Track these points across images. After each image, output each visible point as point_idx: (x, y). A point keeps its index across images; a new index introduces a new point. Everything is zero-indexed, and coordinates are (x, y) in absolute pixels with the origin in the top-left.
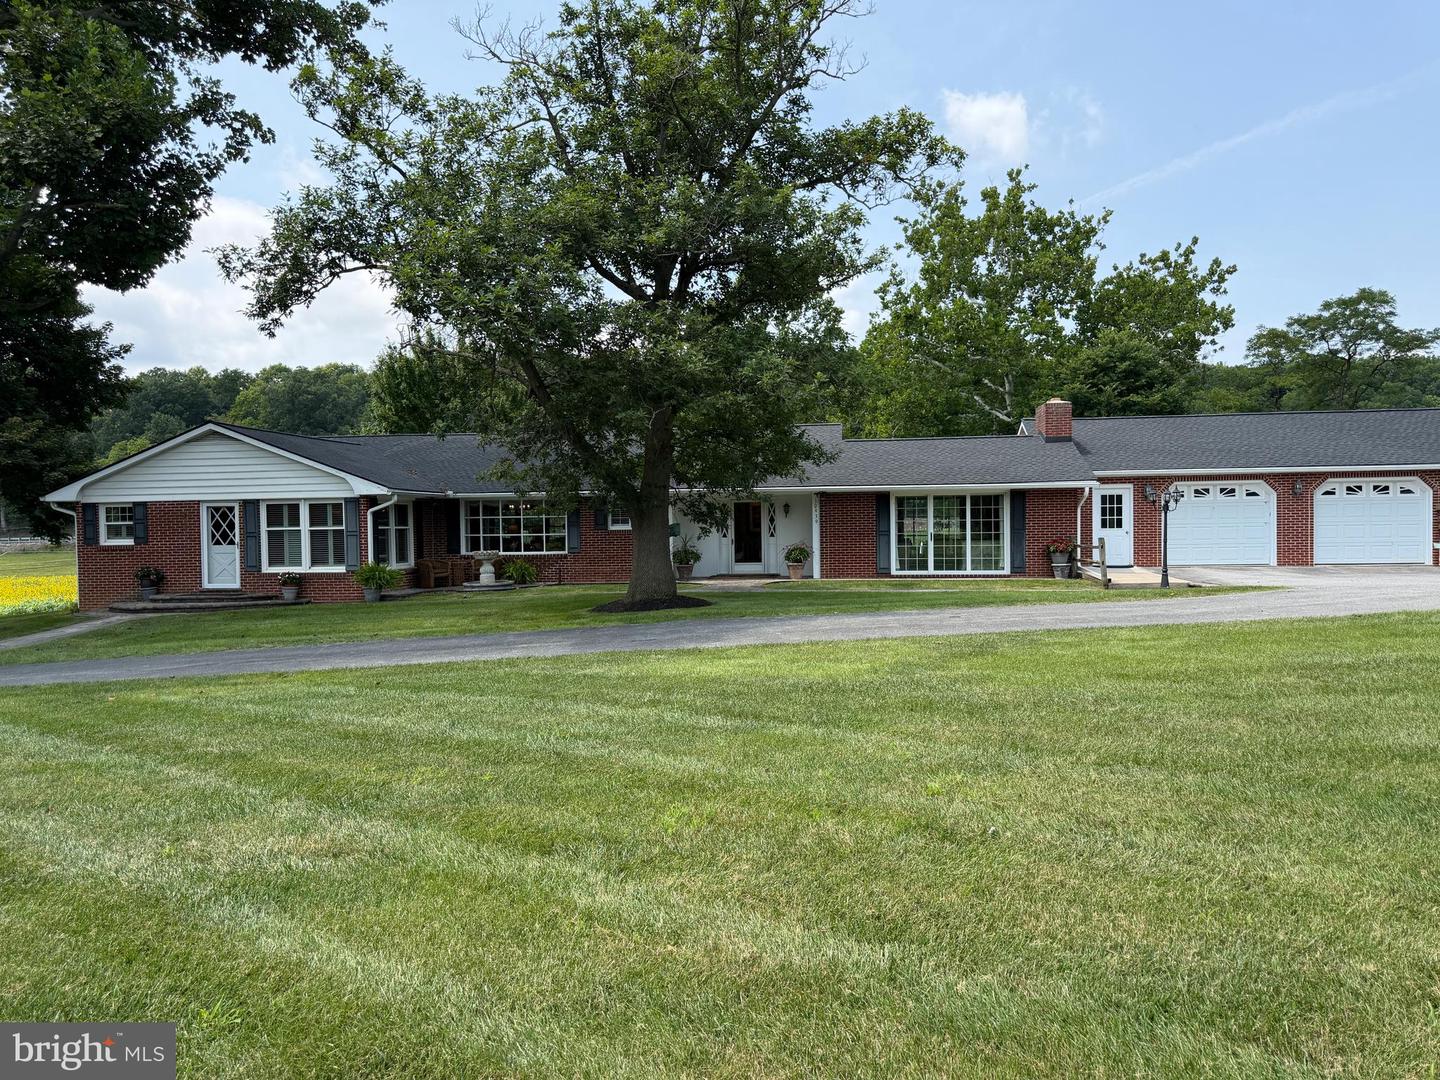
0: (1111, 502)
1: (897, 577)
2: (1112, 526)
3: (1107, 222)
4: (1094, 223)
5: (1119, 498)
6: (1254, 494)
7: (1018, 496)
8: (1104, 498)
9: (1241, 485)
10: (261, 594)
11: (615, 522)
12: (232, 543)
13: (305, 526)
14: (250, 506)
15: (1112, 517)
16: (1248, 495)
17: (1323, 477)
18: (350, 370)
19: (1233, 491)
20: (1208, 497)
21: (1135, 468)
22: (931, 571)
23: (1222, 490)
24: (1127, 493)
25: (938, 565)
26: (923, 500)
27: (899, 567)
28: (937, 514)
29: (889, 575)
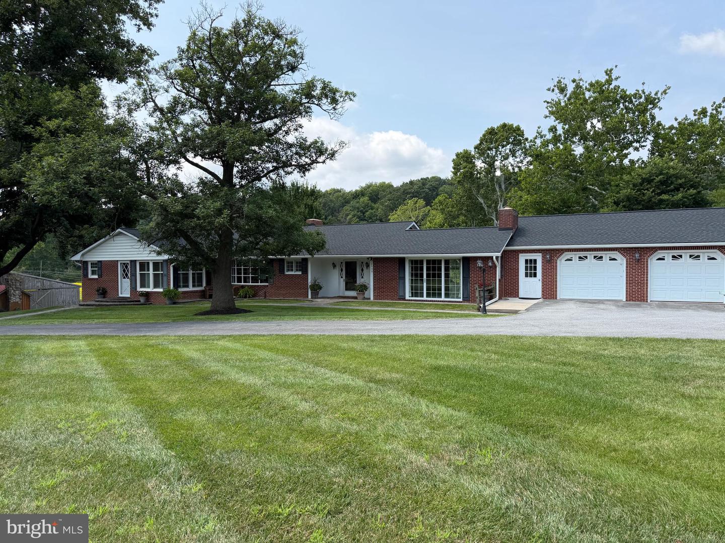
0: (531, 263)
1: (409, 300)
2: (531, 276)
4: (659, 95)
5: (535, 260)
6: (614, 259)
7: (468, 261)
8: (526, 261)
9: (606, 254)
10: (136, 300)
11: (288, 270)
12: (128, 278)
13: (151, 272)
14: (133, 262)
15: (531, 272)
16: (610, 260)
17: (655, 249)
18: (338, 191)
19: (601, 257)
20: (586, 261)
21: (540, 245)
22: (425, 298)
23: (595, 257)
24: (539, 258)
25: (428, 295)
26: (421, 262)
27: (411, 295)
28: (428, 269)
29: (404, 299)
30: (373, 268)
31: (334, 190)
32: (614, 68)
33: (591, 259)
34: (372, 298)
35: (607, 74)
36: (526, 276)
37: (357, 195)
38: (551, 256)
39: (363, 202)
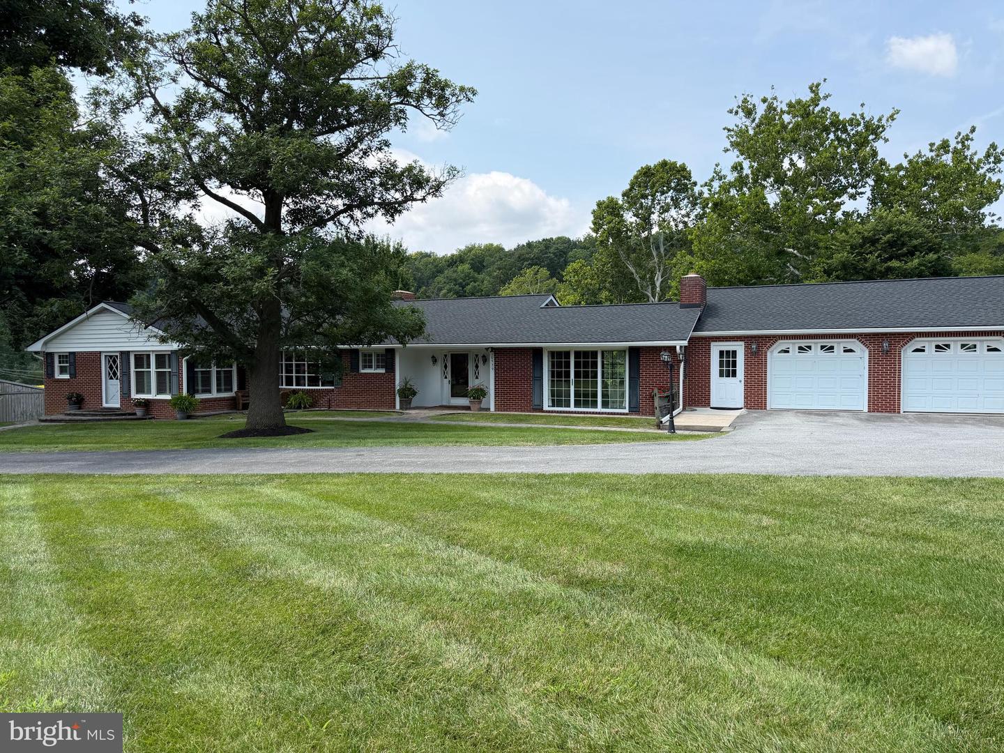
0: (728, 356)
1: (549, 412)
2: (728, 376)
3: (893, 120)
4: (884, 122)
5: (734, 353)
6: (851, 351)
7: (635, 352)
8: (721, 353)
9: (839, 343)
10: (129, 412)
12: (117, 379)
13: (153, 369)
14: (125, 355)
15: (728, 369)
16: (845, 351)
17: (911, 336)
18: (427, 255)
19: (832, 348)
20: (810, 353)
21: (743, 329)
22: (572, 408)
23: (822, 347)
24: (740, 348)
25: (577, 404)
26: (567, 354)
27: (551, 404)
28: (577, 365)
29: (541, 410)
30: (493, 363)
31: (421, 253)
32: (822, 83)
33: (816, 350)
34: (492, 409)
35: (812, 91)
36: (721, 375)
37: (453, 261)
38: (758, 347)
39: (463, 272)
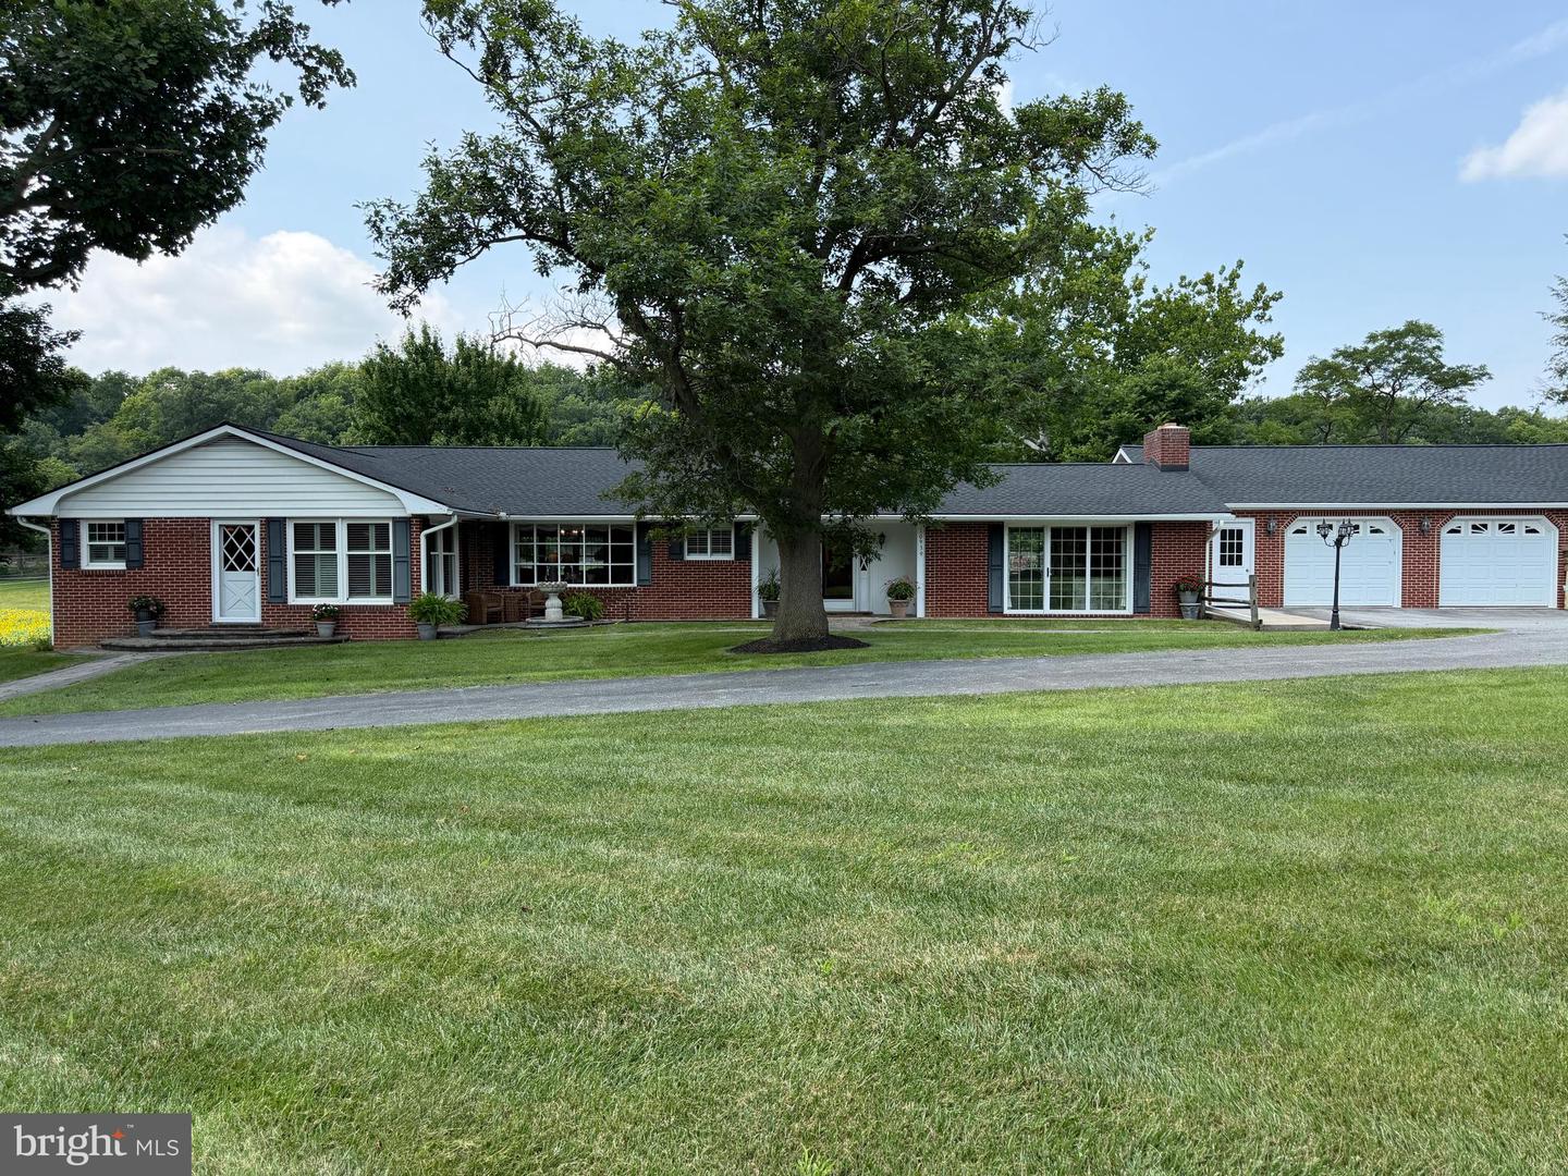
0: (1231, 538)
1: (1010, 616)
2: (1231, 563)
3: (1149, 240)
4: (1135, 241)
5: (1240, 532)
6: (1377, 531)
7: (1143, 529)
8: (1224, 533)
9: (1365, 521)
10: (287, 630)
11: (690, 551)
12: (250, 568)
13: (342, 549)
14: (274, 526)
15: (1232, 556)
16: (1372, 532)
17: (1450, 514)
19: (1358, 527)
21: (1258, 501)
22: (1047, 610)
24: (1248, 528)
29: (1001, 614)
30: (923, 544)
34: (921, 613)
36: (1223, 562)
